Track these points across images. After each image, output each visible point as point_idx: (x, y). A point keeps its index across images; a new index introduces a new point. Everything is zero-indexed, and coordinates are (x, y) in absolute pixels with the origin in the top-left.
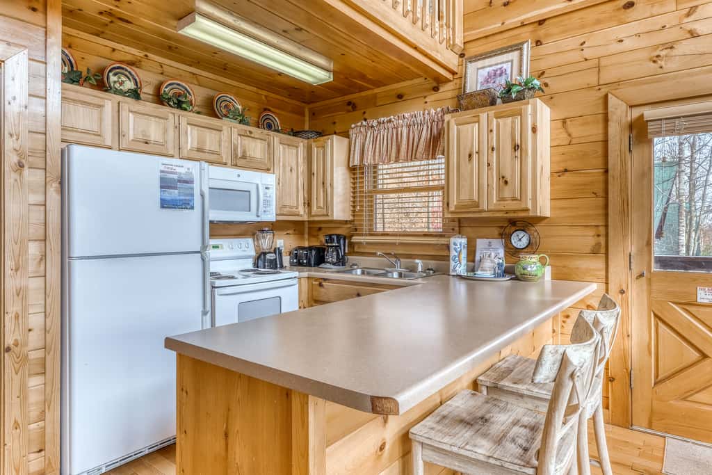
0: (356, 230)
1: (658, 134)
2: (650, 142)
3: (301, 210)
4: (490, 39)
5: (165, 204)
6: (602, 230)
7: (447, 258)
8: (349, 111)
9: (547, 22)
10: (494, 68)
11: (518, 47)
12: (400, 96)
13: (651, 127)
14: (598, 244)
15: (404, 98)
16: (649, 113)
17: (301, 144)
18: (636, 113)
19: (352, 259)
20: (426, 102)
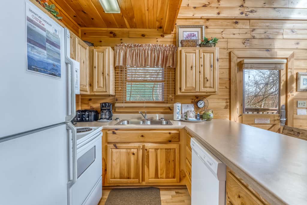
0: (117, 100)
1: (247, 68)
4: (188, 20)
6: (228, 101)
8: (111, 37)
9: (210, 20)
10: (190, 33)
11: (200, 27)
12: (143, 35)
13: (246, 66)
14: (227, 105)
15: (146, 37)
17: (88, 47)
18: (239, 60)
20: (157, 41)
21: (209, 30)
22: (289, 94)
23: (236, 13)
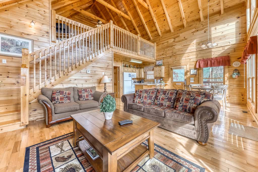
0: (145, 79)
1: (174, 69)
2: (173, 70)
3: (139, 77)
4: (159, 59)
5: (129, 76)
7: (154, 82)
10: (159, 62)
11: (161, 60)
16: (172, 67)
17: (138, 69)
19: (144, 82)
20: (152, 65)
21: (164, 60)
22: (187, 76)
23: (171, 55)
